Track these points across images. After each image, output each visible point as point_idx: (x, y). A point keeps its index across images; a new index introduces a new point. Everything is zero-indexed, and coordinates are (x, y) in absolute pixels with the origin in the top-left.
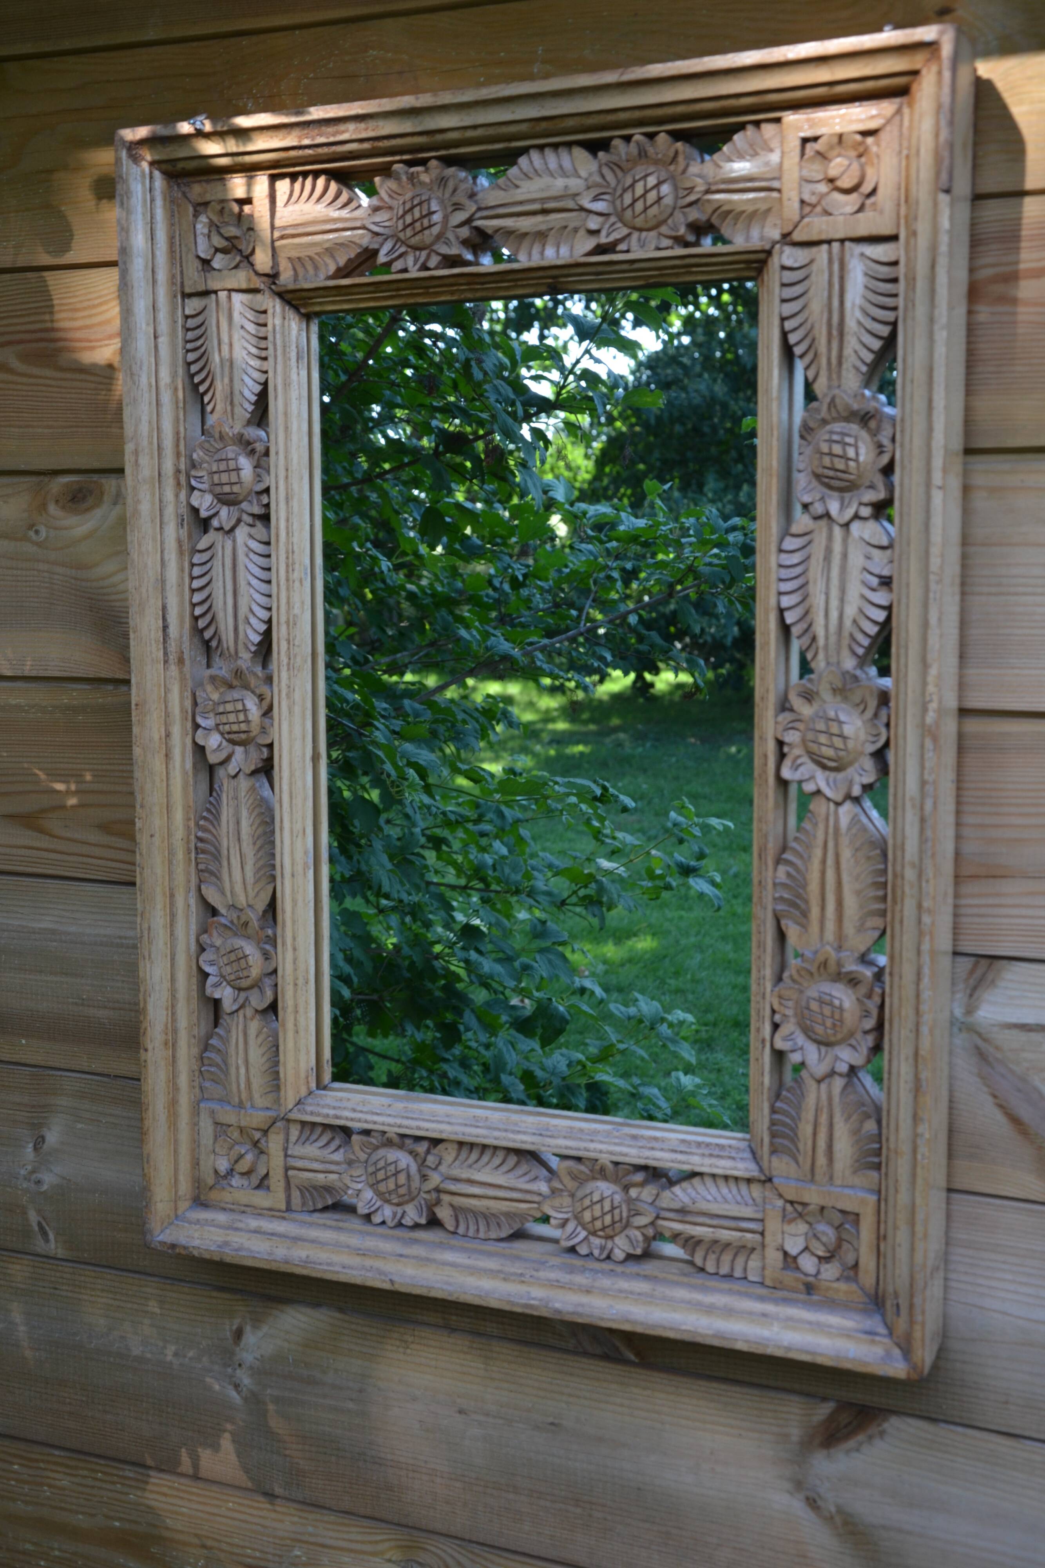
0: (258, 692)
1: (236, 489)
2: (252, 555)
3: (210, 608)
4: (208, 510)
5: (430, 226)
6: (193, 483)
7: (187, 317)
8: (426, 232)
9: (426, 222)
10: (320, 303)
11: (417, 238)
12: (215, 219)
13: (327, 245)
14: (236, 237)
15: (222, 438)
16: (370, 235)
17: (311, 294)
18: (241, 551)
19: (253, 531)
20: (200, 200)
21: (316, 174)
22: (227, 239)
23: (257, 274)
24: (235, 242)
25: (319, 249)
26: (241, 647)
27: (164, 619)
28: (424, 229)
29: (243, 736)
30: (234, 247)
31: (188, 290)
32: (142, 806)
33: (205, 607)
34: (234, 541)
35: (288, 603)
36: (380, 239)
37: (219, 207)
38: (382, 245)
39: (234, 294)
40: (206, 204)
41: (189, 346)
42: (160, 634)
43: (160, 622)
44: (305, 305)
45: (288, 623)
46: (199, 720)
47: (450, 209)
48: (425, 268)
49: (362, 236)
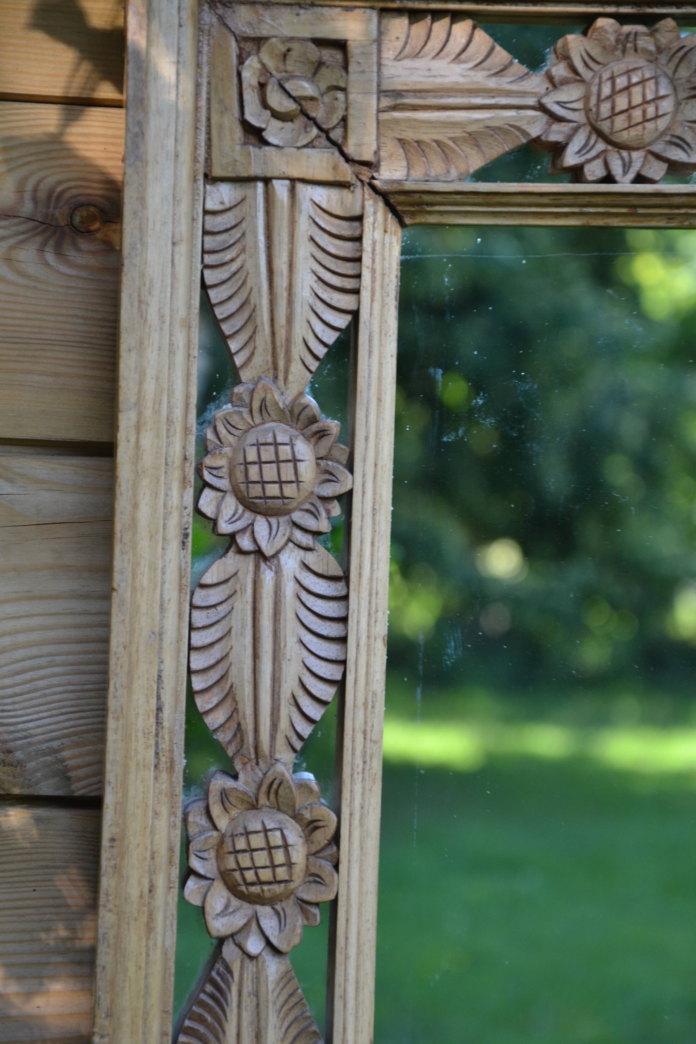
0: (308, 816)
1: (289, 490)
2: (305, 596)
3: (223, 677)
4: (231, 521)
5: (657, 117)
6: (207, 477)
7: (206, 212)
8: (650, 126)
9: (651, 111)
10: (441, 213)
11: (633, 132)
12: (271, 64)
13: (472, 128)
14: (312, 99)
15: (263, 407)
16: (544, 118)
17: (438, 198)
18: (290, 588)
19: (310, 558)
20: (249, 32)
21: (456, 16)
22: (294, 99)
23: (348, 159)
24: (308, 106)
25: (458, 133)
26: (280, 741)
27: (159, 698)
28: (645, 120)
29: (278, 889)
30: (303, 112)
31: (217, 172)
32: (109, 1015)
33: (214, 676)
34: (278, 572)
35: (367, 673)
36: (565, 128)
37: (283, 49)
38: (570, 138)
39: (300, 187)
40: (259, 41)
41: (209, 259)
42: (153, 720)
43: (153, 702)
44: (413, 214)
45: (365, 704)
46: (195, 864)
47: (683, 95)
48: (640, 179)
49: (532, 121)
